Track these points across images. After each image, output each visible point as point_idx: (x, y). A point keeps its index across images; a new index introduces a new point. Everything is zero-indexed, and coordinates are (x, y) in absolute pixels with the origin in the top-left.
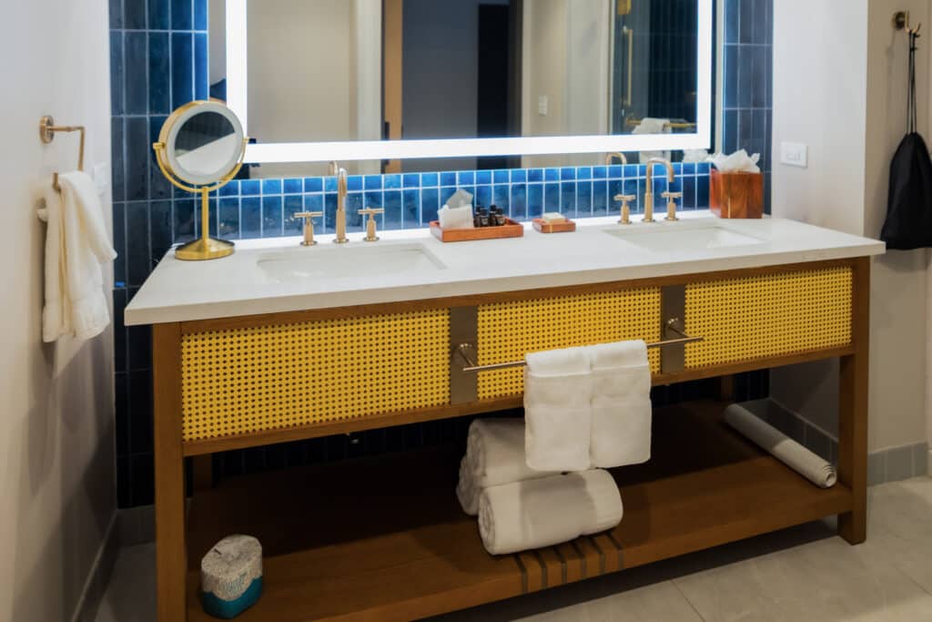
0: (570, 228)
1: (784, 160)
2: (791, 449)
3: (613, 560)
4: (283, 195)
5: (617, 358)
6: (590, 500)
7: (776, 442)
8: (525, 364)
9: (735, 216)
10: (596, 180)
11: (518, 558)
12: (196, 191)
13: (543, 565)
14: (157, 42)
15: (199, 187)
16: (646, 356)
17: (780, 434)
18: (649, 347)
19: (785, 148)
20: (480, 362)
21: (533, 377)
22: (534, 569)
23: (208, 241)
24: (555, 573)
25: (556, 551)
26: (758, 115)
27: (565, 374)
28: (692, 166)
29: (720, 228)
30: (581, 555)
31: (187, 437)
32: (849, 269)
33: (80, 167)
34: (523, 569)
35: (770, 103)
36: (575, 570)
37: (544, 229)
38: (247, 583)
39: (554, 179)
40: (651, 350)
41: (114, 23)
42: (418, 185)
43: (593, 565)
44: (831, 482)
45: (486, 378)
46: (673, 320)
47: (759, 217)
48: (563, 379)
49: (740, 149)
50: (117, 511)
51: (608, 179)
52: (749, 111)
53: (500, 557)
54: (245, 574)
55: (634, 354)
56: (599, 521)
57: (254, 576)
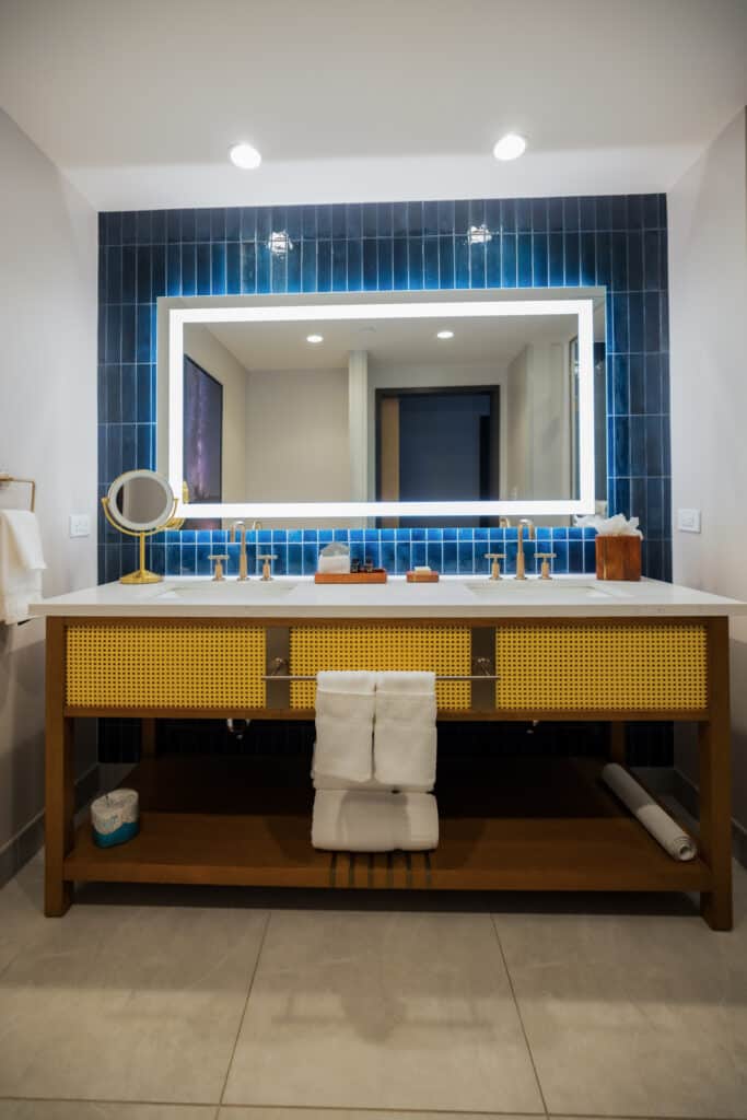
0: (434, 579)
1: (680, 527)
2: (654, 815)
3: (420, 878)
4: (211, 544)
5: (403, 685)
6: (406, 818)
7: (641, 804)
8: (314, 679)
9: (610, 578)
10: (477, 541)
11: (335, 854)
12: (136, 534)
13: (352, 866)
14: (127, 431)
15: (139, 532)
16: (434, 687)
17: (647, 797)
18: (437, 679)
19: (683, 516)
20: (293, 672)
21: (320, 692)
22: (343, 868)
23: (143, 571)
24: (362, 877)
25: (370, 858)
26: (654, 485)
27: (346, 692)
28: (580, 531)
29: (590, 588)
30: (390, 866)
31: (69, 703)
32: (702, 629)
33: (32, 509)
34: (333, 865)
35: (668, 471)
36: (381, 878)
37: (410, 580)
38: (117, 824)
39: (436, 539)
40: (440, 683)
41: (101, 419)
42: (316, 540)
43: (399, 878)
44: (687, 856)
45: (299, 686)
46: (483, 660)
47: (638, 580)
48: (345, 696)
49: (618, 513)
50: (98, 763)
51: (489, 541)
52: (642, 480)
53: (320, 851)
54: (116, 817)
55: (422, 684)
56: (413, 840)
57: (124, 820)
